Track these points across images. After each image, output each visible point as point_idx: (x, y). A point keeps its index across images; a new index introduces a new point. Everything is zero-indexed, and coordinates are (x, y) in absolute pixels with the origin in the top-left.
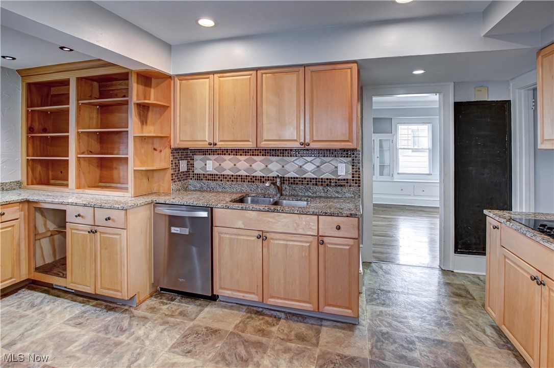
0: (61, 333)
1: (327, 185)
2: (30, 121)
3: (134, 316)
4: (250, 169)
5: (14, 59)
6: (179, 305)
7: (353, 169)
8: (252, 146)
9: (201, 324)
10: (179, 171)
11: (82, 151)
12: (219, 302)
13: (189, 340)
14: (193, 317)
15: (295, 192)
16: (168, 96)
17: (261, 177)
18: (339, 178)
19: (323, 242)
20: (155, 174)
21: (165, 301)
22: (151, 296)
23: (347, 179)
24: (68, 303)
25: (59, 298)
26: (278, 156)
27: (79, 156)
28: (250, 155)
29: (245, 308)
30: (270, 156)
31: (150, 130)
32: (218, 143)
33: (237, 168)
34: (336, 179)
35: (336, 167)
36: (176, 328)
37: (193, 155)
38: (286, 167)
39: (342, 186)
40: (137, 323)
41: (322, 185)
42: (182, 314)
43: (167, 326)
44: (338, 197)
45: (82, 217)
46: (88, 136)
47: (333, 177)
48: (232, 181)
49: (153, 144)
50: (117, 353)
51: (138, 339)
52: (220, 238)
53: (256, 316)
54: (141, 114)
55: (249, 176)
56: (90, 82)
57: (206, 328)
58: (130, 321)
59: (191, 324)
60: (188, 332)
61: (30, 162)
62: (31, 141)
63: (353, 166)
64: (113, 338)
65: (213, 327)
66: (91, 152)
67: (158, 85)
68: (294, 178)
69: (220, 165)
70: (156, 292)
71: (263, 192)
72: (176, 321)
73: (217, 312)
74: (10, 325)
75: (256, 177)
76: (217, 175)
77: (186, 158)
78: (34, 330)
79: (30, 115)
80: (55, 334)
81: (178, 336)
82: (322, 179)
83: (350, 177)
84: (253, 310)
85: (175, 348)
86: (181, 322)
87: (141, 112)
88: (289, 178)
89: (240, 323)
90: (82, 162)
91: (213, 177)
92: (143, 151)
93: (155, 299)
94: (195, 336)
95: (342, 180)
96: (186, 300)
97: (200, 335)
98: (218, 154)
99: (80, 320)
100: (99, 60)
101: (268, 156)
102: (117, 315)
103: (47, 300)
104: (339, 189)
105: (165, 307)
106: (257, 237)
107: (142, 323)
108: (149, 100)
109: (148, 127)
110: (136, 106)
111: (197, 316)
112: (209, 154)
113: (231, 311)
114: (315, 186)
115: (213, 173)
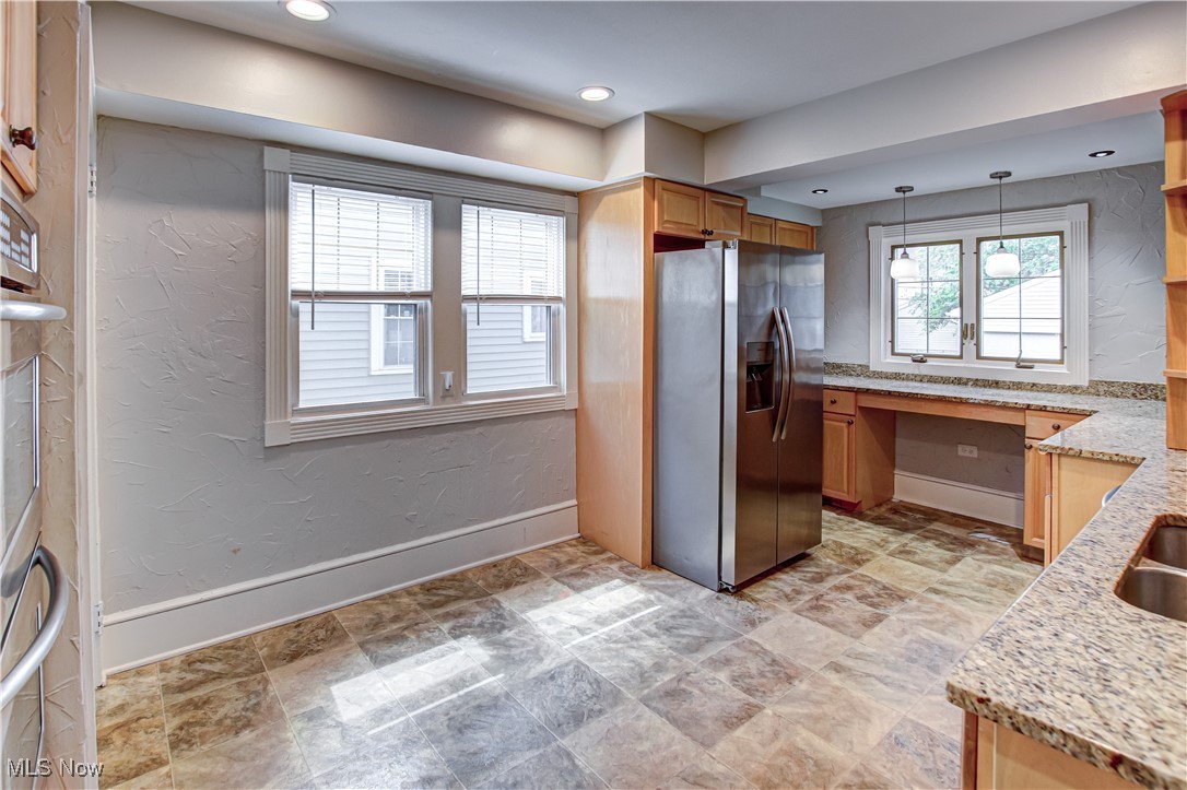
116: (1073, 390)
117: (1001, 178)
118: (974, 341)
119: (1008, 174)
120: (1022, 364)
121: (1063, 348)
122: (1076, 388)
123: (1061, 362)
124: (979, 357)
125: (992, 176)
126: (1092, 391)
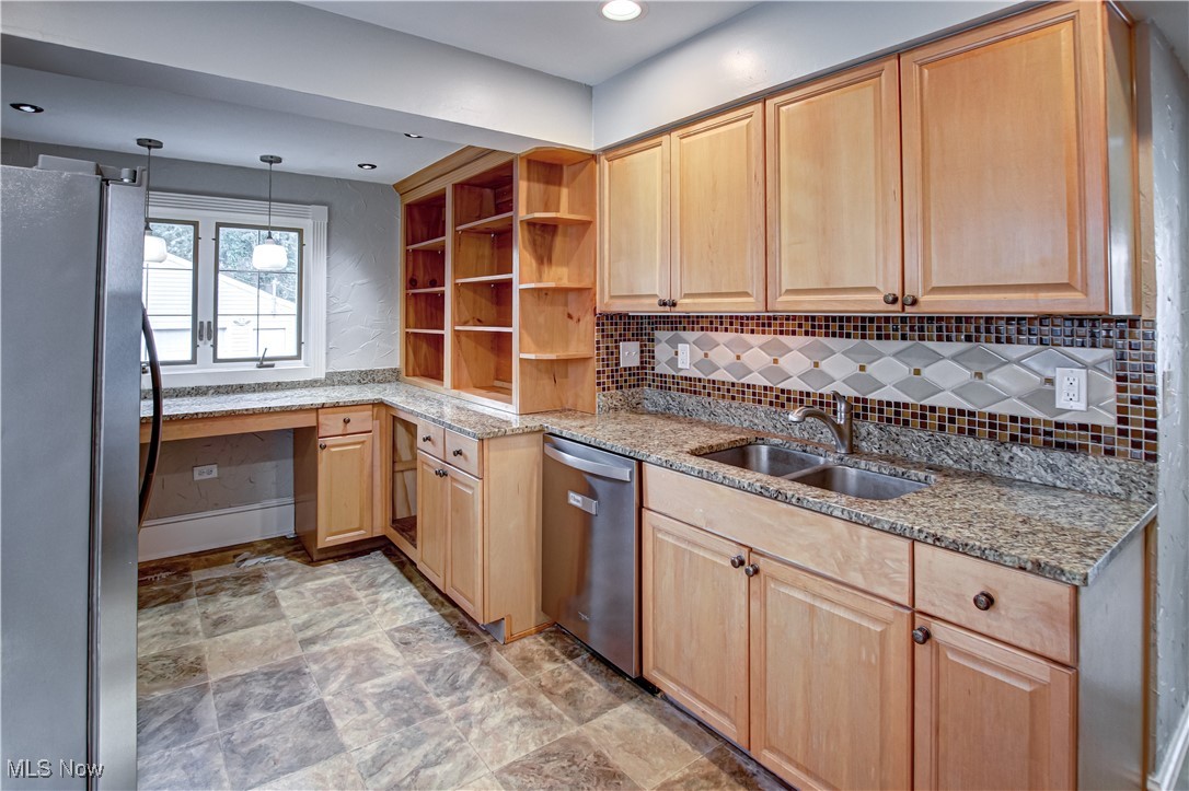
0: (375, 649)
1: (1014, 438)
2: (410, 269)
3: (488, 664)
4: (774, 370)
5: (374, 167)
6: (577, 673)
7: (1121, 389)
8: (754, 309)
9: (593, 740)
10: (617, 364)
11: (463, 320)
12: (661, 702)
13: (548, 768)
14: (587, 715)
15: (897, 447)
16: (588, 199)
17: (801, 393)
18: (1061, 418)
19: (927, 636)
20: (571, 369)
21: (557, 653)
22: (539, 632)
23: (1096, 428)
24: (415, 597)
25: (408, 583)
26: (848, 336)
27: (457, 328)
28: (775, 333)
29: (714, 744)
30: (827, 335)
31: (559, 276)
32: (681, 301)
33: (743, 366)
34: (1046, 423)
35: (1050, 381)
36: (541, 726)
37: (652, 329)
38: (870, 369)
39: (1072, 447)
40: (484, 680)
41: (992, 436)
42: (572, 698)
43: (528, 712)
44: (1055, 487)
45: (433, 443)
46: (475, 292)
47: (1033, 413)
48: (733, 398)
49: (566, 304)
50: (418, 729)
51: (465, 716)
52: (655, 539)
53: (732, 781)
54: (538, 243)
55: (771, 388)
56: (478, 189)
57: (598, 756)
58: (478, 671)
59: (574, 730)
60: (556, 748)
61: (412, 337)
62: (412, 302)
63: (1120, 379)
64: (431, 695)
65: (612, 761)
66: (479, 320)
67: (574, 176)
68: (897, 404)
69: (706, 355)
70: (553, 625)
71: (806, 436)
72: (551, 709)
73: (643, 726)
74: (328, 608)
75: (789, 392)
76: (700, 380)
77: (637, 337)
78: (348, 629)
79: (411, 258)
80: (366, 648)
81: (532, 748)
82: (992, 416)
83: (1108, 419)
84: (732, 761)
85: (511, 773)
86: (560, 717)
87: (539, 239)
88: (880, 403)
89: (680, 781)
90: (463, 339)
91: (691, 386)
92: (541, 320)
93: (543, 641)
94: (565, 764)
95: (1071, 427)
96: (597, 667)
97: (574, 768)
98: (702, 329)
99: (410, 637)
100: (470, 147)
101: (820, 335)
102: (465, 649)
103: (393, 581)
104: (1059, 458)
105: (549, 666)
106: (733, 563)
107: (491, 685)
108: (558, 211)
109: (554, 268)
110: (525, 226)
111: (595, 715)
112: (684, 329)
113: (676, 736)
114: (965, 438)
115: (692, 376)
116: (313, 384)
117: (271, 162)
118: (211, 342)
119: (279, 160)
120: (265, 363)
121: (300, 343)
122: (316, 381)
123: (298, 357)
124: (216, 360)
125: (263, 159)
126: (329, 382)
